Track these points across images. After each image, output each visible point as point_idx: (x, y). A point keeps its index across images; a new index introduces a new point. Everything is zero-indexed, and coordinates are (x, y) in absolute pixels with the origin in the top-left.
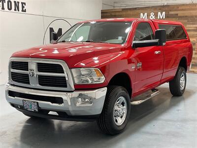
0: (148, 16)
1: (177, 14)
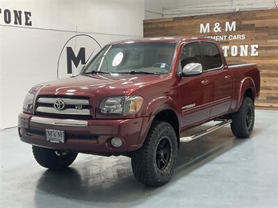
0: (212, 27)
1: (254, 25)
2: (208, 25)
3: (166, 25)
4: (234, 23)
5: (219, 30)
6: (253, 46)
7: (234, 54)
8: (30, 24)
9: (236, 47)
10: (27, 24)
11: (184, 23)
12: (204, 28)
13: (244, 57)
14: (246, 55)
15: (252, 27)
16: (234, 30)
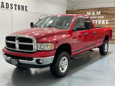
2: (90, 12)
3: (75, 12)
4: (100, 12)
5: (94, 14)
6: (107, 21)
7: (99, 23)
8: (27, 11)
9: (100, 21)
10: (26, 10)
11: (81, 11)
12: (89, 14)
13: (103, 24)
14: (104, 23)
15: (106, 14)
16: (100, 14)
